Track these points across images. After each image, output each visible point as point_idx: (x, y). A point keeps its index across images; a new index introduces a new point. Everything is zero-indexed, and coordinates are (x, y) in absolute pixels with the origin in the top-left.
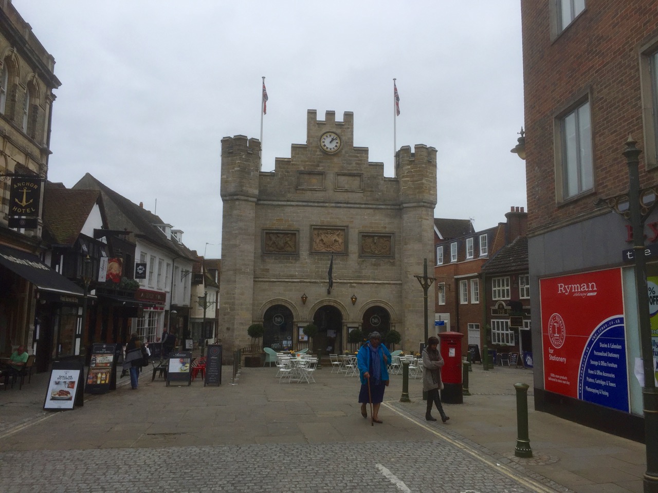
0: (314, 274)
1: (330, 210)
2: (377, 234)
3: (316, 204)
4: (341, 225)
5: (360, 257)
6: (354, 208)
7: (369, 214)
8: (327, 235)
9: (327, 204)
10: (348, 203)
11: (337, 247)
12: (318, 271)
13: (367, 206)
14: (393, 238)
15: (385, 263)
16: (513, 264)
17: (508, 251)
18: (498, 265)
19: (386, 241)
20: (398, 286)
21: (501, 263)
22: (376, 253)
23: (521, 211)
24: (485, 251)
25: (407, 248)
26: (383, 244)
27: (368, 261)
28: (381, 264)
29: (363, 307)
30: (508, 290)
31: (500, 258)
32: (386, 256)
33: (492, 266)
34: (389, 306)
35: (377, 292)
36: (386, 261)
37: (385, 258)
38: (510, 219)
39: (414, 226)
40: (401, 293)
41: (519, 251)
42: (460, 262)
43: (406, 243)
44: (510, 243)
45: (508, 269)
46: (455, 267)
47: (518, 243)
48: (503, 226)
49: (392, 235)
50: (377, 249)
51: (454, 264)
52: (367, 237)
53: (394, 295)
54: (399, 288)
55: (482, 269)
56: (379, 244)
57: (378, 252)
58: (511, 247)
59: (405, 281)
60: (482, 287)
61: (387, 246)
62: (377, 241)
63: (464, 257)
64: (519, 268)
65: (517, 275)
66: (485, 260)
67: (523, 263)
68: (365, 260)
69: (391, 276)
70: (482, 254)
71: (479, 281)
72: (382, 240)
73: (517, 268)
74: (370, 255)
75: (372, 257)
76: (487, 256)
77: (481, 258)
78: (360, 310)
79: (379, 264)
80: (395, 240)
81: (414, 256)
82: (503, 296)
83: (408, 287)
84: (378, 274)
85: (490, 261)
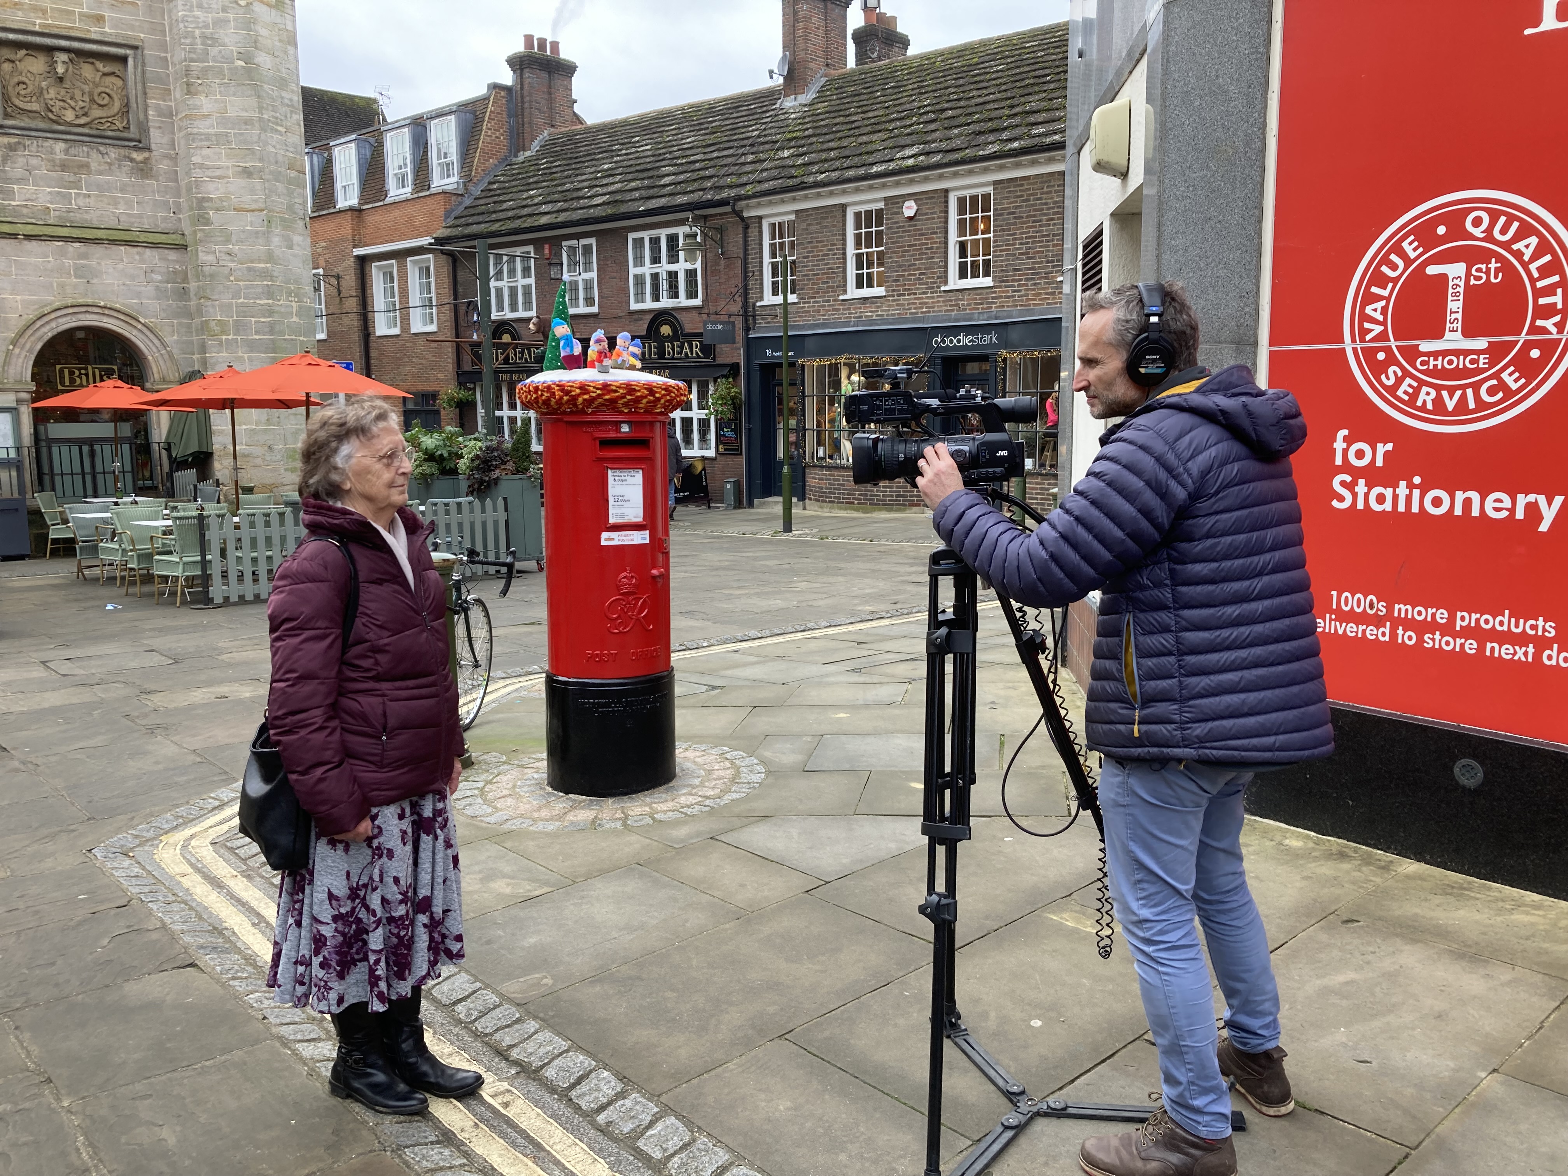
2: (63, 43)
14: (135, 67)
15: (110, 164)
16: (543, 208)
17: (519, 174)
18: (495, 212)
19: (105, 74)
20: (172, 255)
21: (505, 206)
22: (68, 120)
23: (552, 52)
24: (448, 170)
25: (196, 107)
26: (97, 85)
27: (34, 148)
28: (94, 166)
29: (30, 332)
30: (527, 289)
31: (498, 192)
32: (110, 133)
33: (473, 215)
34: (140, 326)
35: (85, 274)
36: (113, 155)
37: (107, 141)
38: (521, 75)
39: (220, 23)
40: (185, 280)
41: (554, 170)
42: (370, 206)
43: (192, 89)
44: (524, 150)
45: (529, 223)
46: (353, 220)
47: (548, 149)
48: (503, 93)
49: (129, 52)
50: (73, 103)
51: (351, 209)
52: (23, 52)
53: (157, 288)
54: (177, 261)
55: (444, 225)
56: (79, 84)
57: (77, 117)
58: (528, 160)
59: (199, 235)
60: (446, 280)
61: (114, 96)
62: (67, 70)
63: (382, 192)
64: (562, 217)
65: (555, 241)
66: (454, 198)
67: (575, 204)
68: (19, 143)
69: (140, 216)
70: (440, 182)
71: (435, 262)
72: (87, 70)
73: (559, 220)
74: (42, 125)
75: (49, 135)
76: (455, 186)
77: (440, 190)
78: (14, 343)
79: (87, 166)
80: (144, 73)
81: (230, 142)
82: (514, 308)
83: (211, 258)
84: (81, 202)
85: (468, 202)
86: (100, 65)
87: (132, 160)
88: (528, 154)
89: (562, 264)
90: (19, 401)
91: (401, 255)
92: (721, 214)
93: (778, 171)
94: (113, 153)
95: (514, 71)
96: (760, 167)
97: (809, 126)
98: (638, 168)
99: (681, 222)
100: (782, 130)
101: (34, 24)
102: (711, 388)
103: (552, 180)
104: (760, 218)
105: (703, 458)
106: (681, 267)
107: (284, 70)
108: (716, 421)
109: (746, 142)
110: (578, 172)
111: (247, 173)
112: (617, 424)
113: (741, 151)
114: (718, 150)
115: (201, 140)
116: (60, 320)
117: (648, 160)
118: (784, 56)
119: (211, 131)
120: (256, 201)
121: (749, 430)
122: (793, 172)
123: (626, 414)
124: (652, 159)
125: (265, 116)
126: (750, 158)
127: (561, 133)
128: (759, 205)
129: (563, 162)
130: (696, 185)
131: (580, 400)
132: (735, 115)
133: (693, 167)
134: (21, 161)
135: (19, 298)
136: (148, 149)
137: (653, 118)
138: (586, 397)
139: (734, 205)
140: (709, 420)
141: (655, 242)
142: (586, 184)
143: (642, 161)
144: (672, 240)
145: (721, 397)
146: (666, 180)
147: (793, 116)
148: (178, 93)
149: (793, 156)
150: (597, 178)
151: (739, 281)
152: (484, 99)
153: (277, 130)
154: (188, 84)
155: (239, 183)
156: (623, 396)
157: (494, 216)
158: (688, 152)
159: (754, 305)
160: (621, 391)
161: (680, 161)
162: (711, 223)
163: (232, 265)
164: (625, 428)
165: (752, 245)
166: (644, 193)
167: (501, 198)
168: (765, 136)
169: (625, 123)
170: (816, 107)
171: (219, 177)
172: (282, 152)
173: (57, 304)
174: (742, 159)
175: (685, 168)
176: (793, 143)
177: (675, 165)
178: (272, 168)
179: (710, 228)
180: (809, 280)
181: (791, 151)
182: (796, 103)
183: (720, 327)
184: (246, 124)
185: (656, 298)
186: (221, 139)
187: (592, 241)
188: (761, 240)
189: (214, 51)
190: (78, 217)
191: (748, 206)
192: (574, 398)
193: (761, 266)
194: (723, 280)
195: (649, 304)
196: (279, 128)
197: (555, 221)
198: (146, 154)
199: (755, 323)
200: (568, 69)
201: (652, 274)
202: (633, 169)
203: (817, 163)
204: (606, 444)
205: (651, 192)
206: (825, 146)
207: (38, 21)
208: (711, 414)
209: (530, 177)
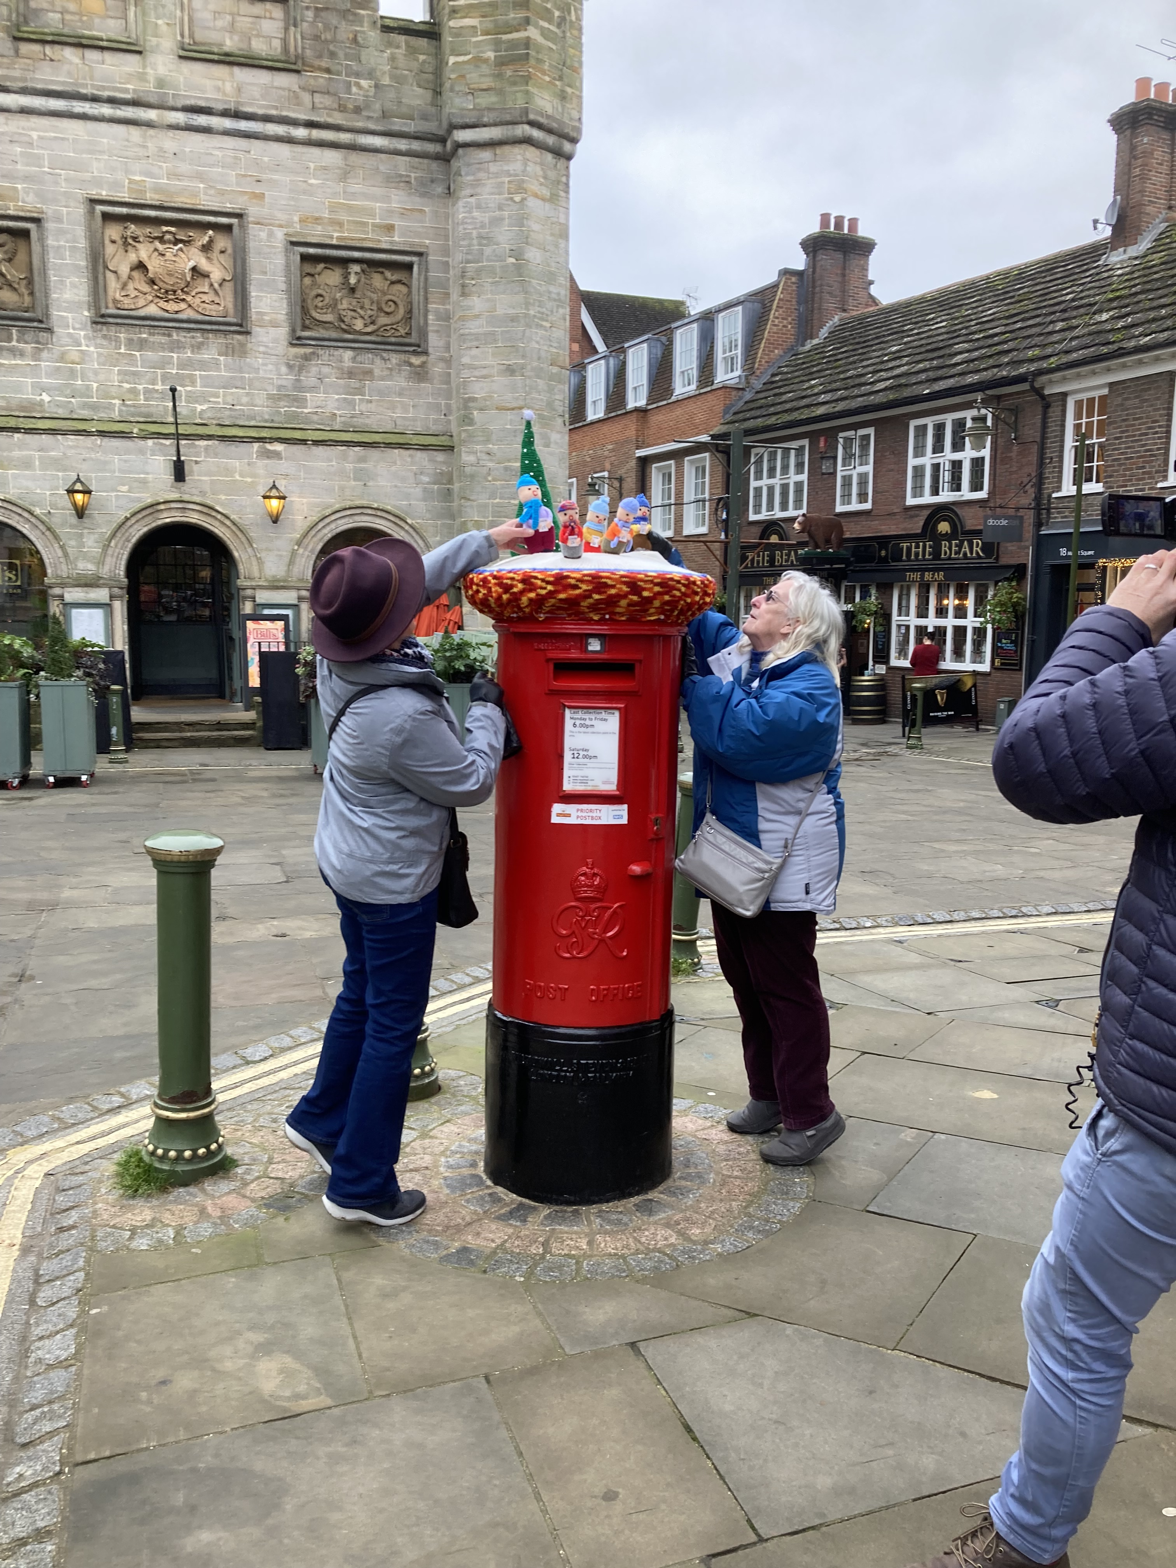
0: (117, 402)
1: (170, 142)
2: (357, 254)
3: (106, 110)
4: (215, 206)
5: (296, 341)
6: (266, 138)
7: (325, 168)
8: (161, 247)
9: (152, 115)
10: (237, 115)
11: (205, 298)
12: (134, 392)
13: (316, 134)
14: (419, 274)
15: (391, 369)
16: (822, 398)
17: (804, 363)
18: (773, 405)
19: (393, 283)
20: (440, 457)
21: (784, 398)
22: (357, 328)
23: (849, 230)
24: (732, 364)
25: (469, 308)
26: (384, 293)
27: (326, 357)
28: (377, 372)
29: (313, 532)
30: (799, 485)
31: (780, 384)
32: (393, 340)
33: (752, 409)
34: (407, 527)
35: (362, 476)
36: (394, 361)
37: (390, 347)
38: (814, 257)
39: (496, 221)
40: (450, 481)
41: (840, 356)
42: (654, 406)
43: (467, 290)
44: (812, 338)
45: (805, 414)
46: (638, 421)
47: (837, 336)
48: (794, 279)
49: (414, 259)
50: (362, 312)
51: (637, 410)
52: (322, 265)
53: (425, 490)
54: (444, 463)
55: (722, 421)
56: (369, 294)
57: (366, 325)
58: (815, 348)
59: (463, 435)
60: (720, 479)
61: (399, 302)
62: (359, 281)
63: (668, 390)
64: (841, 406)
65: (831, 434)
66: (734, 393)
67: (856, 392)
68: (313, 353)
69: (414, 419)
70: (722, 376)
71: (711, 460)
72: (377, 280)
73: (836, 409)
74: (334, 334)
75: (340, 344)
76: (737, 380)
77: (720, 385)
78: (299, 543)
79: (369, 373)
80: (426, 279)
81: (495, 341)
82: (784, 507)
83: (471, 459)
84: (364, 407)
85: (748, 396)
86: (388, 274)
87: (410, 365)
88: (815, 341)
89: (835, 458)
90: (300, 599)
91: (677, 455)
92: (1017, 393)
93: (1091, 338)
94: (395, 359)
95: (807, 254)
96: (1070, 335)
97: (1137, 281)
98: (929, 347)
99: (968, 406)
100: (1103, 290)
101: (332, 237)
102: (991, 593)
103: (836, 368)
104: (1064, 395)
105: (975, 673)
106: (967, 455)
107: (553, 264)
108: (994, 630)
109: (1056, 308)
110: (863, 357)
111: (510, 370)
112: (584, 638)
113: (1049, 319)
114: (1023, 320)
115: (471, 340)
116: (340, 522)
117: (941, 338)
118: (1115, 201)
119: (480, 330)
120: (517, 399)
121: (1032, 642)
122: (1111, 337)
123: (597, 623)
124: (946, 336)
125: (532, 312)
126: (1059, 325)
127: (852, 317)
128: (1064, 379)
129: (851, 347)
130: (991, 362)
131: (524, 600)
132: (1048, 279)
133: (990, 341)
134: (314, 370)
135: (305, 500)
136: (426, 353)
137: (952, 292)
138: (532, 595)
139: (1033, 381)
140: (985, 629)
141: (940, 428)
142: (870, 369)
143: (934, 340)
144: (960, 425)
145: (1001, 604)
146: (958, 359)
147: (1120, 272)
148: (455, 296)
149: (1112, 318)
150: (883, 362)
151: (1033, 470)
152: (773, 287)
153: (541, 326)
154: (463, 286)
155: (501, 381)
156: (587, 595)
157: (772, 410)
158: (987, 326)
159: (1050, 496)
160: (584, 587)
161: (977, 336)
162: (1004, 404)
163: (490, 464)
164: (595, 646)
165: (1052, 427)
166: (931, 374)
167: (782, 390)
168: (1081, 298)
169: (922, 300)
170: (1149, 258)
171: (484, 377)
172: (546, 348)
173: (337, 507)
174: (1050, 328)
175: (981, 343)
176: (1115, 304)
177: (971, 341)
178: (535, 364)
179: (1003, 409)
180: (1120, 465)
181: (1111, 313)
182: (1126, 257)
183: (1004, 522)
184: (512, 321)
185: (935, 491)
186: (490, 338)
187: (871, 431)
188: (1063, 420)
189: (488, 251)
190: (359, 422)
191: (1051, 382)
192: (516, 598)
193: (1061, 451)
194: (1014, 469)
195: (927, 499)
196: (544, 323)
197: (831, 410)
198: (423, 358)
199: (1049, 518)
200: (865, 247)
201: (933, 465)
202: (923, 349)
203: (1142, 324)
204: (564, 668)
205: (940, 373)
206: (1155, 303)
207: (336, 235)
208: (987, 622)
209: (813, 366)
